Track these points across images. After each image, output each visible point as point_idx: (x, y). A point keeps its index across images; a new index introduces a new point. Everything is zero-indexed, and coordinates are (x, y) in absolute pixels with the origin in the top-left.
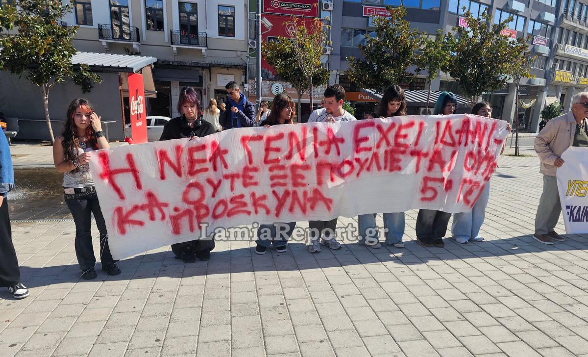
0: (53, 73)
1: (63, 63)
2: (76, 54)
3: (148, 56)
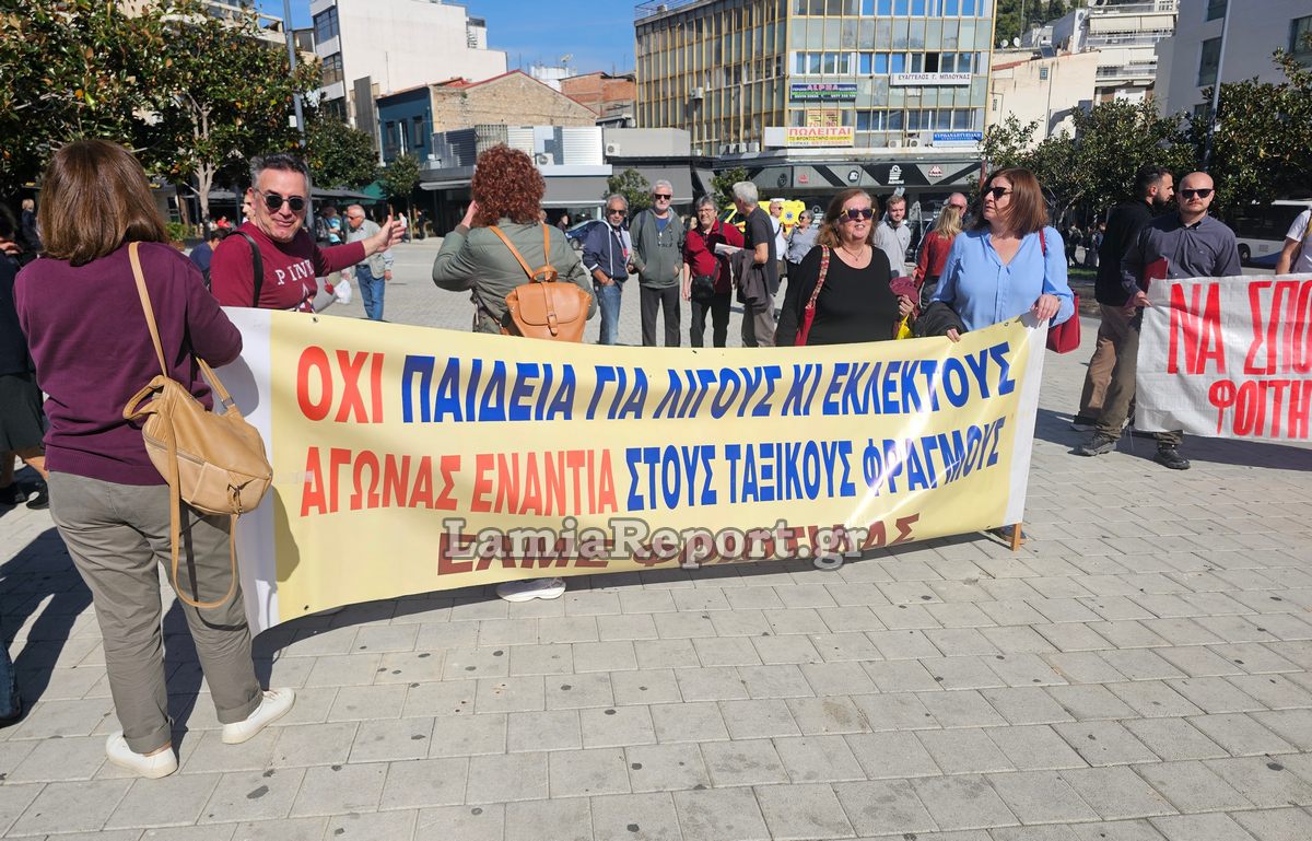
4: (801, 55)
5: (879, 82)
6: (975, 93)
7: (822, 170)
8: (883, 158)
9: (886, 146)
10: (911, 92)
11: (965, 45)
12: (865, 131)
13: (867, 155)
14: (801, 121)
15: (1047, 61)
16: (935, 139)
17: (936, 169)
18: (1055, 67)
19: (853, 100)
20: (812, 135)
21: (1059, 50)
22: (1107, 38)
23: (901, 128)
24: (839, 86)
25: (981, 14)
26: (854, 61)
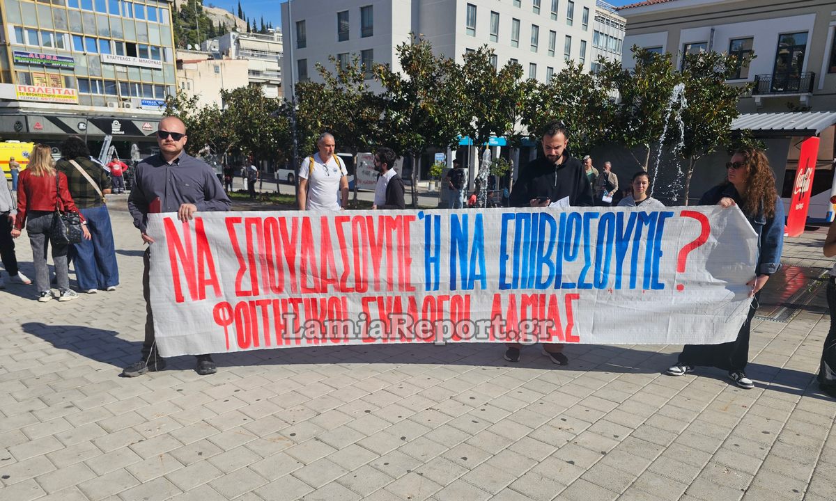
0: (706, 143)
1: (722, 130)
2: (737, 118)
3: (823, 110)
4: (19, 29)
5: (92, 58)
6: (167, 74)
7: (54, 120)
8: (105, 114)
9: (106, 105)
10: (119, 69)
11: (154, 40)
12: (87, 94)
13: (90, 111)
14: (28, 80)
15: (218, 62)
16: (143, 104)
17: (147, 125)
18: (223, 66)
19: (72, 69)
20: (40, 92)
21: (224, 56)
22: (251, 53)
23: (116, 94)
24: (58, 57)
25: (161, 21)
26: (67, 40)
